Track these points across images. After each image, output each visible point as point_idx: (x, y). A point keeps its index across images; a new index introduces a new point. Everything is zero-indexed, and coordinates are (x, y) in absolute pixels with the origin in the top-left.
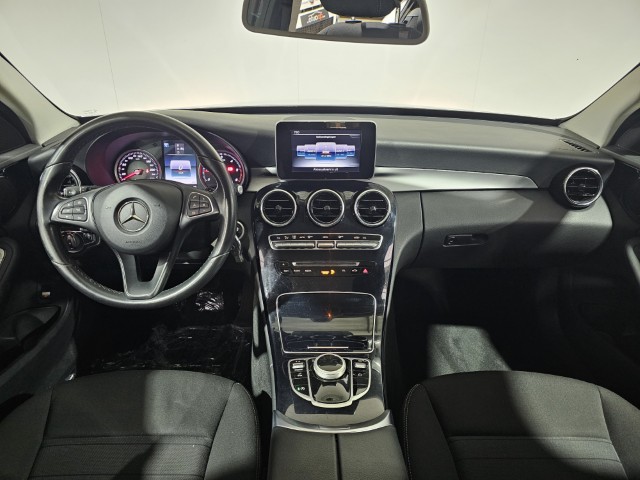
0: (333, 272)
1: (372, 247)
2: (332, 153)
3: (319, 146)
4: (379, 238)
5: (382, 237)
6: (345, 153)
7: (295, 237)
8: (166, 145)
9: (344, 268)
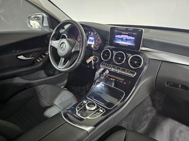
0: (114, 80)
1: (131, 76)
2: (126, 39)
3: (122, 36)
4: (134, 73)
5: (136, 73)
6: (131, 40)
7: (107, 65)
8: (89, 32)
9: (118, 80)
